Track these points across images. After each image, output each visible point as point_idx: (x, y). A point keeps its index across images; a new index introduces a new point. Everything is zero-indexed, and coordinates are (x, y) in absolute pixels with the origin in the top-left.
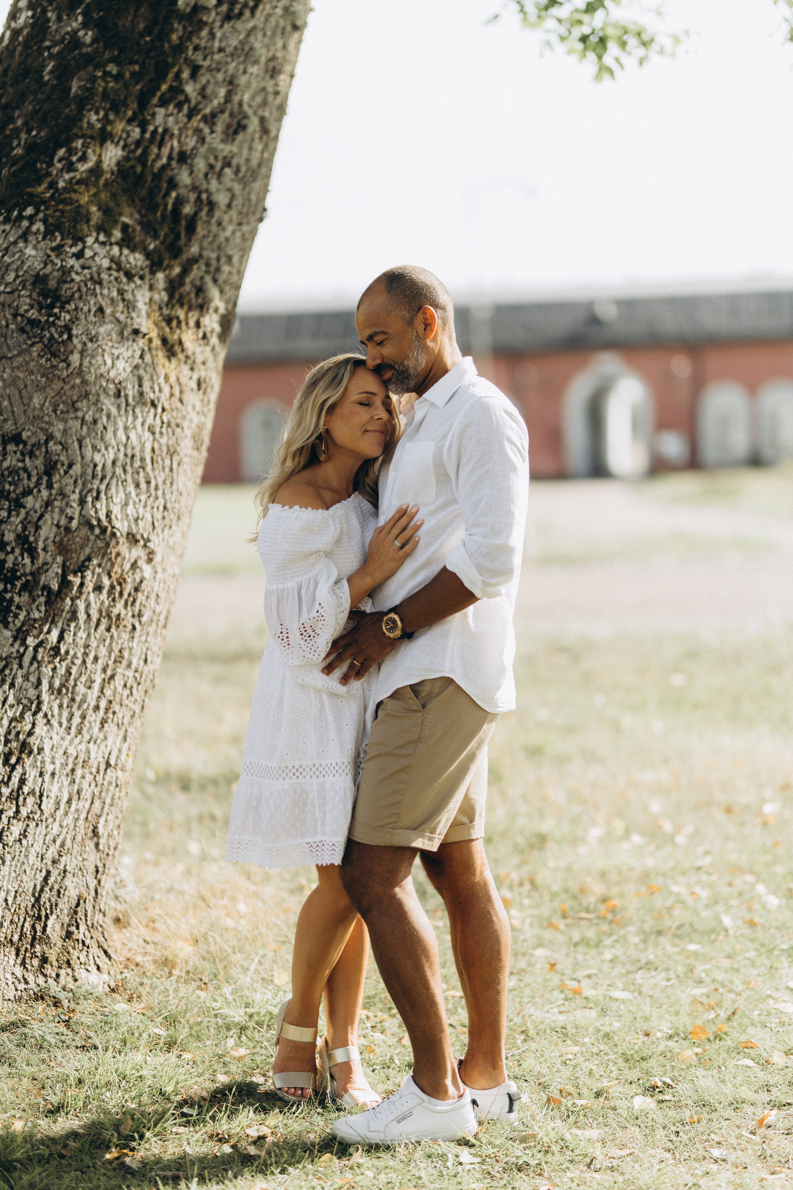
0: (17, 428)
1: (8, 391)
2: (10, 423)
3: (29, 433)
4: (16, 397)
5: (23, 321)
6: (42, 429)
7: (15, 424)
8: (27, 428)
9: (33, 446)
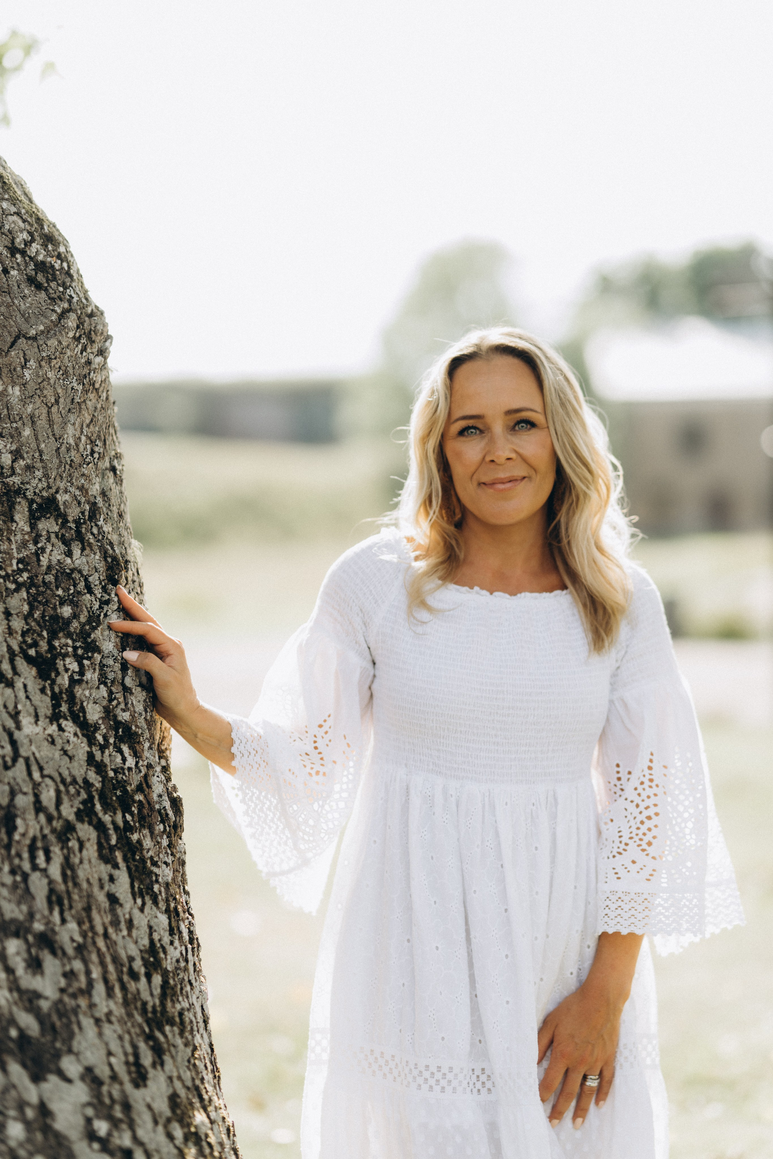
0: (49, 487)
1: (30, 409)
2: (39, 474)
3: (67, 497)
4: (42, 422)
5: (27, 264)
6: (81, 488)
7: (46, 476)
8: (62, 485)
9: (77, 522)
